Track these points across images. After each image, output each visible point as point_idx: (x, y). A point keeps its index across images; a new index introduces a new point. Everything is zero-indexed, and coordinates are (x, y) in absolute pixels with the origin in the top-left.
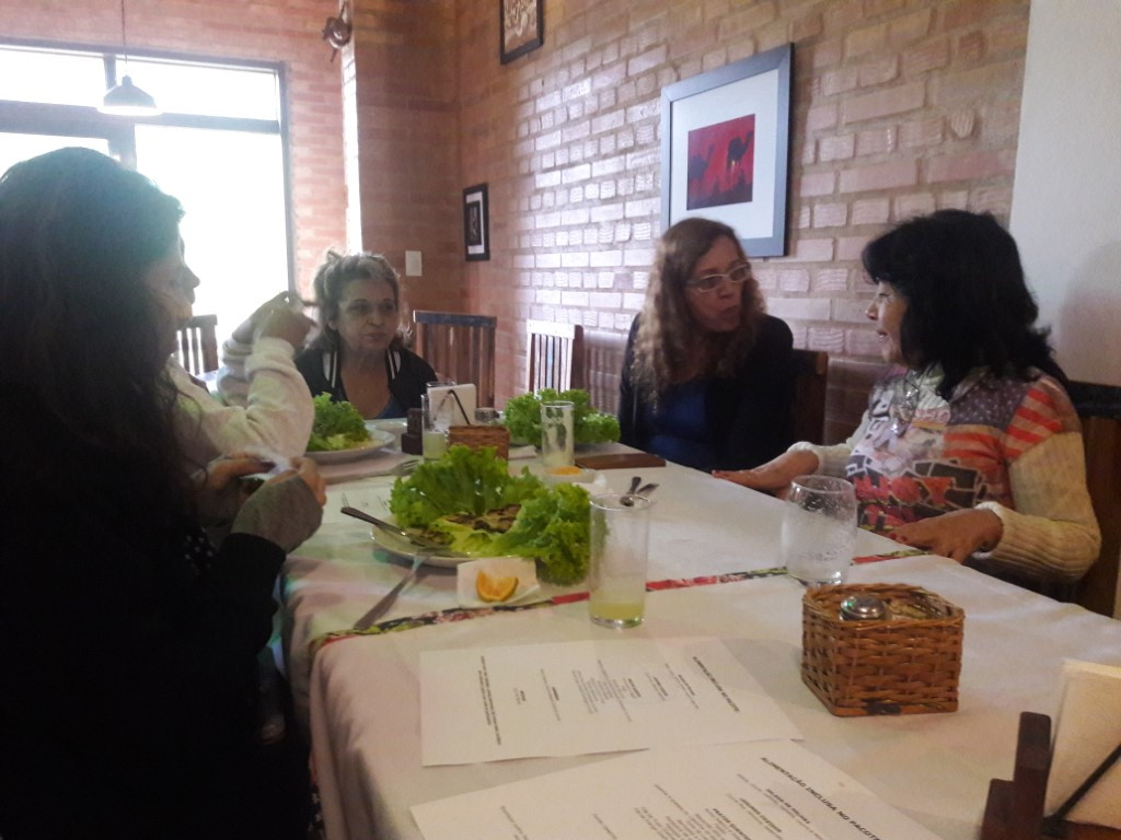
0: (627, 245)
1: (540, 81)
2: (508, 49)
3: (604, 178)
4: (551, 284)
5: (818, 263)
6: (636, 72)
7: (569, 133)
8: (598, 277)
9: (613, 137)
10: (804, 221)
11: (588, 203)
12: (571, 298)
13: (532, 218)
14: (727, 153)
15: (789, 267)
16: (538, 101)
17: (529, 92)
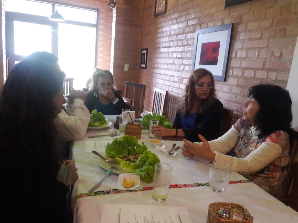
0: (183, 71)
1: (164, 23)
2: (156, 13)
3: (178, 52)
4: (161, 78)
5: (233, 85)
6: (190, 24)
7: (170, 38)
8: (174, 78)
9: (182, 41)
10: (230, 73)
11: (173, 58)
12: (166, 83)
13: (158, 59)
15: (225, 85)
16: (163, 28)
17: (161, 25)
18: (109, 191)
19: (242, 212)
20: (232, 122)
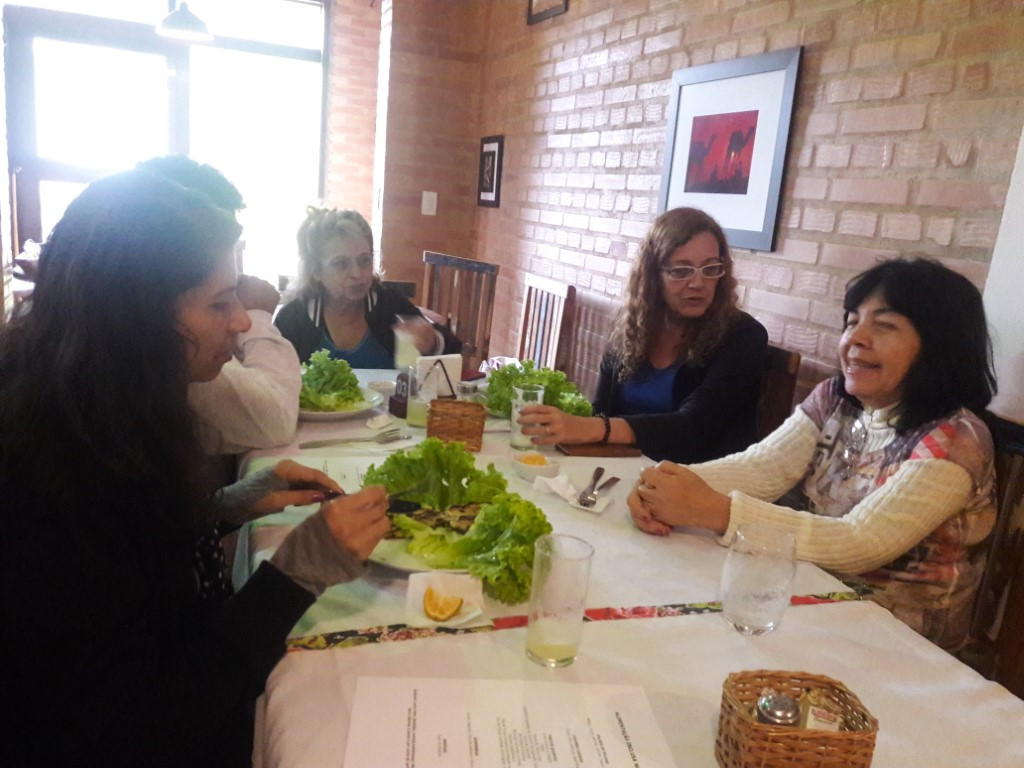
0: (625, 216)
1: (560, 46)
2: (535, 11)
3: (610, 148)
4: (551, 239)
5: (803, 264)
6: (650, 51)
7: (583, 100)
8: (595, 241)
9: (623, 110)
10: (793, 222)
11: (593, 168)
12: (569, 257)
13: (541, 175)
14: (727, 145)
15: (774, 262)
16: (558, 64)
17: (550, 55)
18: (375, 631)
19: (838, 704)
20: (797, 394)
